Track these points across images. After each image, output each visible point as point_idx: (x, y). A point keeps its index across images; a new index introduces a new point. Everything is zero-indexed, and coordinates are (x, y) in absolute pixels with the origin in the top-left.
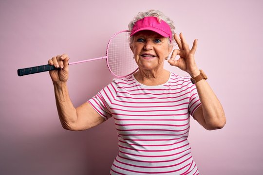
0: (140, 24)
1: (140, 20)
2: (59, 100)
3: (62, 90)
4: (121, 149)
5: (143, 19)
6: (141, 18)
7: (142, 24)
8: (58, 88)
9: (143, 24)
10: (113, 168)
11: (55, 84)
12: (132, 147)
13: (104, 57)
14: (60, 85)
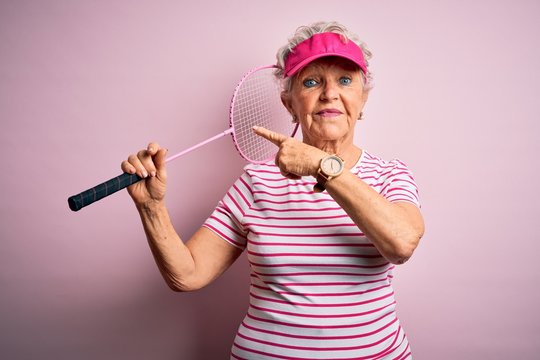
0: (305, 50)
1: (305, 42)
2: (156, 239)
3: (157, 217)
4: (253, 301)
5: (312, 39)
6: (306, 37)
7: (311, 49)
8: (149, 216)
9: (313, 48)
10: (238, 340)
11: (141, 207)
12: (283, 298)
13: (228, 132)
14: (152, 209)
